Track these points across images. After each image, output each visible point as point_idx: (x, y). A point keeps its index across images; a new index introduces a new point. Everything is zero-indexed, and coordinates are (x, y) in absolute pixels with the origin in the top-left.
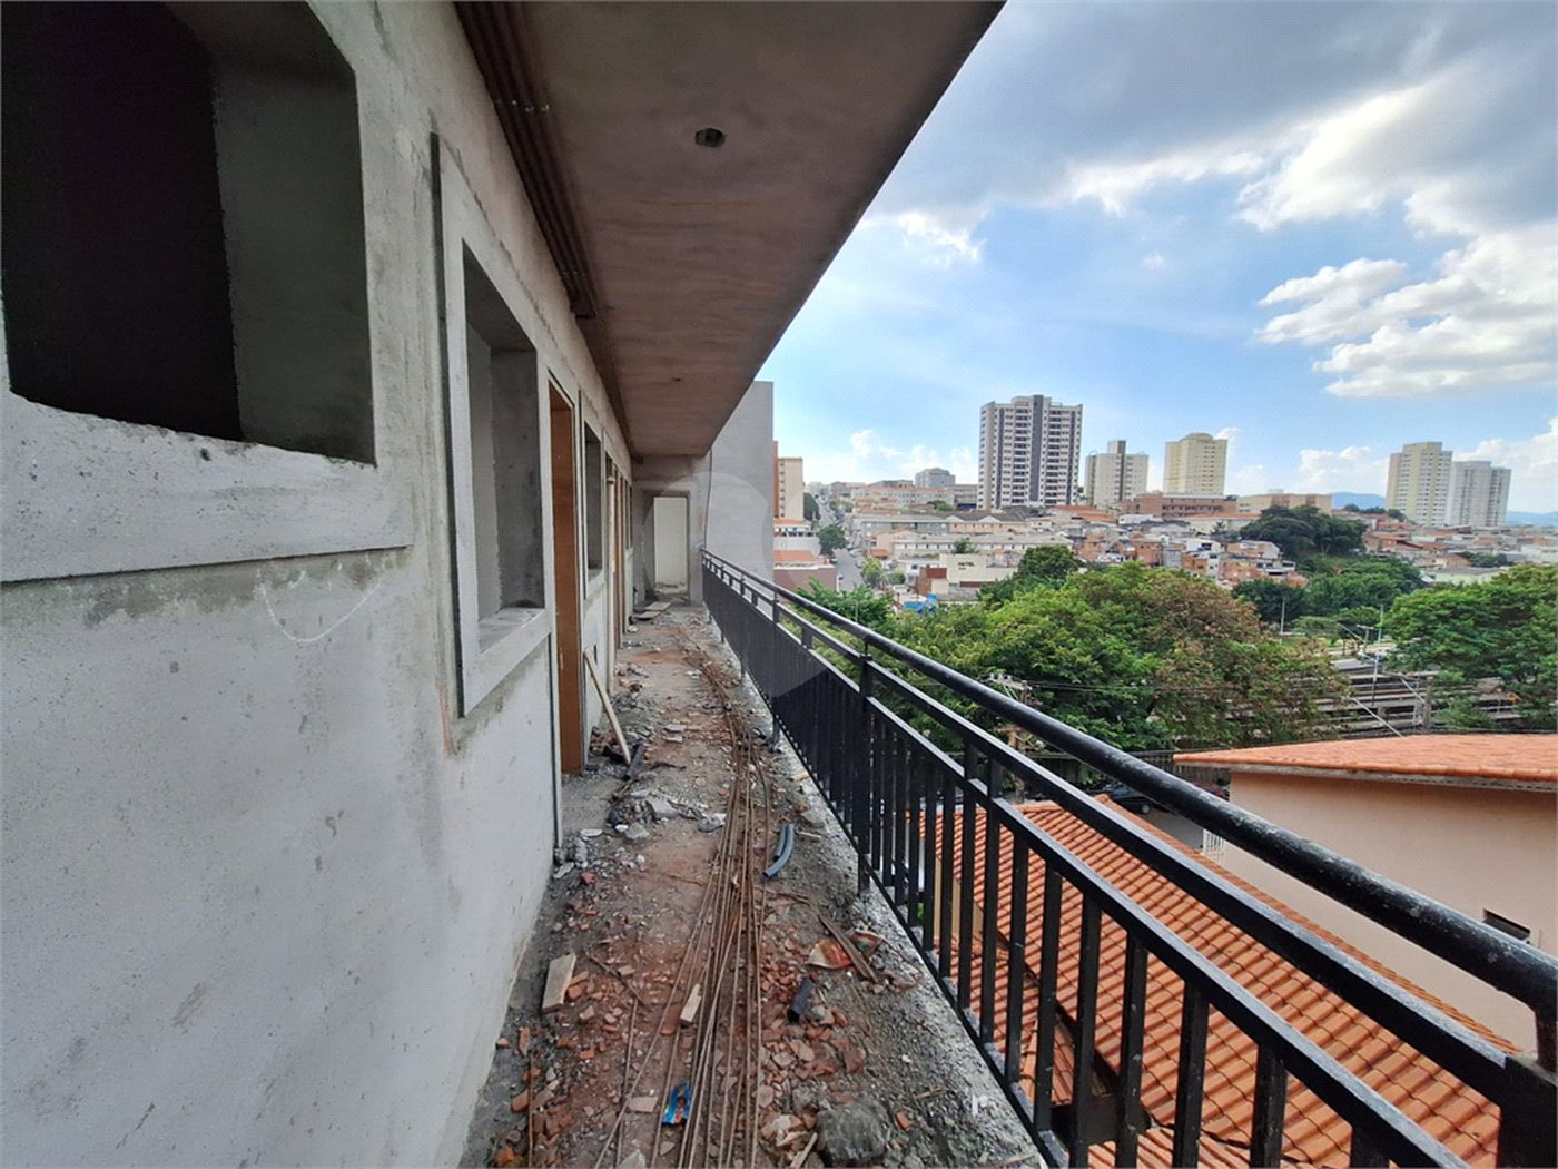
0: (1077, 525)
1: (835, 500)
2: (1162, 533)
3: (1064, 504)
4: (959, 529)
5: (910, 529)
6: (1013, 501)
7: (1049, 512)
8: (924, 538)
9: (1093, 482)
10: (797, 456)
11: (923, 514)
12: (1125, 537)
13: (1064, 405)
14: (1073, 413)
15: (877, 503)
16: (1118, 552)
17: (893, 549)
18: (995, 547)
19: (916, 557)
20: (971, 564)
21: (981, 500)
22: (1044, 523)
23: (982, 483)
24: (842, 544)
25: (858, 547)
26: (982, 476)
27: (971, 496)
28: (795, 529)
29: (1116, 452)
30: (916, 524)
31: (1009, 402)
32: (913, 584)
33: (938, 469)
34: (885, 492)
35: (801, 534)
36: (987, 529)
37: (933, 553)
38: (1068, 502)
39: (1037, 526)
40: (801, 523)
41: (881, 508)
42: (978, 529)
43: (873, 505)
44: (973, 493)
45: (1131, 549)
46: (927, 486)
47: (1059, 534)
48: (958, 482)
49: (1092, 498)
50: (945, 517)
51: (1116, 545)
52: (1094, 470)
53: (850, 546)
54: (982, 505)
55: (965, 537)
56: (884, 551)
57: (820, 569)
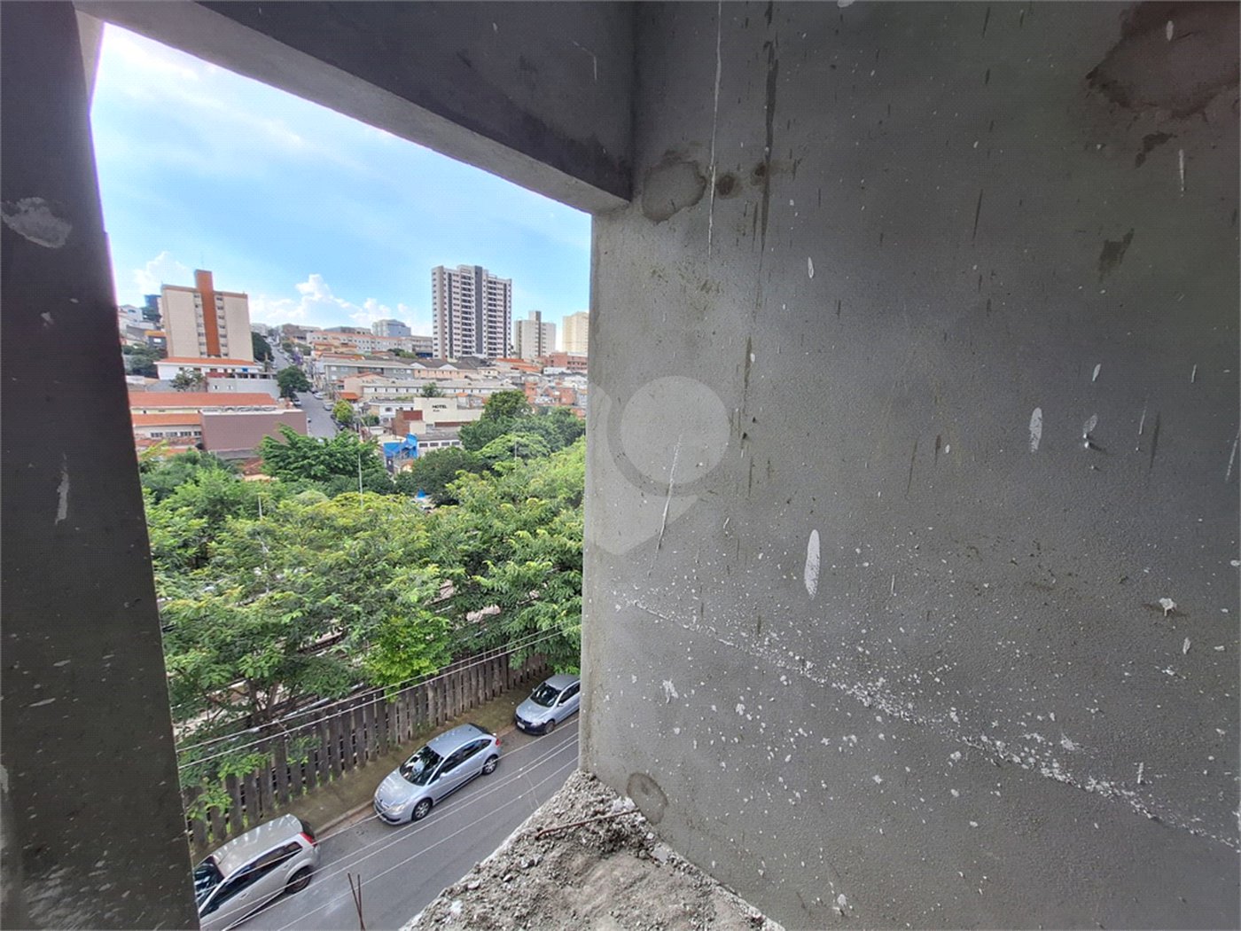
0: (516, 374)
1: (289, 342)
2: (573, 381)
3: (502, 357)
4: (423, 374)
5: (378, 374)
6: (464, 352)
7: (493, 363)
8: (394, 382)
9: (520, 341)
10: (241, 292)
11: (386, 360)
12: (553, 384)
13: (499, 277)
14: (505, 285)
15: (336, 347)
16: (548, 395)
17: (363, 393)
18: (458, 391)
19: (388, 400)
20: (444, 407)
21: (436, 350)
22: (492, 372)
23: (436, 336)
24: (305, 387)
25: (322, 390)
26: (436, 330)
27: (426, 346)
28: (245, 370)
29: (535, 319)
30: (382, 369)
31: (455, 269)
32: (389, 425)
33: (394, 321)
34: (344, 338)
35: (253, 376)
36: (447, 375)
37: (403, 396)
38: (505, 356)
39: (487, 374)
40: (252, 364)
41: (342, 353)
42: (440, 376)
43: (333, 350)
44: (429, 343)
45: (557, 393)
46: (385, 335)
47: (505, 381)
48: (413, 333)
49: (520, 353)
50: (409, 364)
51: (547, 390)
52: (520, 332)
53: (313, 389)
54: (438, 354)
55: (431, 381)
56: (354, 394)
57: (285, 413)
